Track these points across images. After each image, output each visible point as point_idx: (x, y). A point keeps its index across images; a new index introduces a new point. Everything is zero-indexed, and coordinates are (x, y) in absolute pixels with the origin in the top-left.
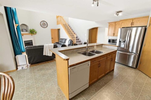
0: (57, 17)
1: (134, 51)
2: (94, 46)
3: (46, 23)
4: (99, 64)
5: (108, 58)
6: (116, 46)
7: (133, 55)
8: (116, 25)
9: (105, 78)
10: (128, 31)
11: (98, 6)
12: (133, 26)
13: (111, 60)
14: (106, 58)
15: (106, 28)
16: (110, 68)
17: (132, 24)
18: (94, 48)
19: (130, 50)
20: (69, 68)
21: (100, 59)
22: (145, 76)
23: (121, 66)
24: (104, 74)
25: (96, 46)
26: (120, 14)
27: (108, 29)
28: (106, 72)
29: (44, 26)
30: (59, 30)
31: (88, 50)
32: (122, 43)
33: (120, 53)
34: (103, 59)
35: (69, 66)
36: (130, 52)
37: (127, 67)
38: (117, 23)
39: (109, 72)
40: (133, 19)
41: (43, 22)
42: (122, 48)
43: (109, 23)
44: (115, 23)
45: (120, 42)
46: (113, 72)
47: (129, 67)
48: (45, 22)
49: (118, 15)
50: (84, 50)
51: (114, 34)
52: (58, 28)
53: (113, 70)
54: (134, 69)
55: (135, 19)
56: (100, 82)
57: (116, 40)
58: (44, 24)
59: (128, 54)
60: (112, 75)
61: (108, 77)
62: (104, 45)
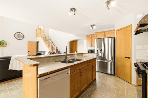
0: (37, 30)
1: (110, 59)
2: (74, 54)
3: (22, 35)
4: (80, 73)
5: (89, 66)
6: (95, 54)
7: (109, 62)
8: (92, 37)
9: (88, 90)
10: (103, 41)
11: (75, 15)
12: (105, 37)
13: (92, 68)
14: (86, 65)
15: (84, 40)
16: (92, 77)
17: (104, 35)
18: (74, 56)
19: (107, 58)
20: (39, 79)
21: (81, 66)
22: (123, 81)
23: (102, 74)
24: (86, 85)
25: (76, 54)
26: (94, 27)
27: (86, 41)
28: (89, 83)
29: (20, 38)
30: (38, 42)
31: (68, 58)
32: (99, 52)
33: (99, 61)
34: (84, 66)
35: (38, 76)
36: (106, 60)
37: (107, 75)
38: (93, 36)
39: (92, 82)
40: (104, 32)
41: (18, 33)
42: (100, 56)
43: (87, 35)
44: (91, 35)
45: (98, 51)
46: (96, 82)
47: (108, 75)
48: (20, 34)
49: (93, 28)
50: (64, 59)
51: (92, 45)
52: (37, 41)
53: (95, 79)
54: (113, 76)
55: (106, 31)
56: (83, 96)
57: (94, 50)
58: (19, 36)
59: (106, 61)
60: (95, 85)
61: (92, 88)
62: (84, 53)
